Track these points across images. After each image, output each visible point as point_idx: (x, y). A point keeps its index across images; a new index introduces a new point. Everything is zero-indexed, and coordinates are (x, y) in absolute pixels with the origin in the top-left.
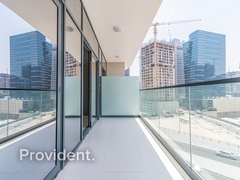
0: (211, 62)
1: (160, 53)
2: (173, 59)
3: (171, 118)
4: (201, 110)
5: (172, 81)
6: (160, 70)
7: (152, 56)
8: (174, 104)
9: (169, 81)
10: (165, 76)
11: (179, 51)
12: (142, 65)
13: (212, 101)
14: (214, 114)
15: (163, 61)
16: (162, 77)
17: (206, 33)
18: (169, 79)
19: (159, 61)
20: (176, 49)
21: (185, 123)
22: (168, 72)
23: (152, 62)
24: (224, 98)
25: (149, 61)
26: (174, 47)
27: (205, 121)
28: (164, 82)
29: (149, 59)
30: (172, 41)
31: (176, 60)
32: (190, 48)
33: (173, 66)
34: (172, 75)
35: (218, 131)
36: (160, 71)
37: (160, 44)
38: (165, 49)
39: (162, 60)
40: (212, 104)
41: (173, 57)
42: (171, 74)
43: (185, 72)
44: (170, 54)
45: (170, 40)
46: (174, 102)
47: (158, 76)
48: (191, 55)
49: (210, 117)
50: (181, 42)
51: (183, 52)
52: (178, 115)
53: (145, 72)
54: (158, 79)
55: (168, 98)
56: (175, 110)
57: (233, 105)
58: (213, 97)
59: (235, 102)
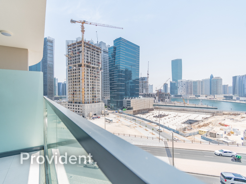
1: (88, 53)
2: (100, 62)
3: (97, 119)
4: (122, 109)
5: (99, 83)
6: (87, 71)
7: (79, 55)
8: (101, 105)
9: (96, 83)
10: (93, 78)
11: (105, 55)
12: (69, 64)
13: (130, 101)
14: (131, 112)
15: (91, 63)
16: (89, 79)
17: (126, 42)
18: (96, 81)
19: (87, 62)
20: (102, 52)
21: (109, 122)
22: (95, 74)
23: (79, 61)
24: (138, 98)
25: (76, 61)
26: (101, 50)
27: (125, 119)
28: (91, 84)
29: (76, 58)
30: (99, 43)
31: (102, 62)
32: (114, 52)
33: (99, 68)
34: (99, 77)
35: (134, 126)
36: (88, 72)
37: (87, 44)
38: (93, 50)
39: (89, 61)
40: (130, 104)
41: (100, 59)
42: (98, 76)
43: (110, 75)
44: (97, 56)
45: (98, 42)
46: (100, 103)
47: (85, 77)
48: (115, 60)
49: (128, 115)
50: (107, 46)
51: (108, 55)
52: (104, 115)
53: (72, 72)
54: (85, 80)
55: (95, 100)
56: (101, 112)
57: (143, 104)
58: (131, 98)
59: (145, 101)
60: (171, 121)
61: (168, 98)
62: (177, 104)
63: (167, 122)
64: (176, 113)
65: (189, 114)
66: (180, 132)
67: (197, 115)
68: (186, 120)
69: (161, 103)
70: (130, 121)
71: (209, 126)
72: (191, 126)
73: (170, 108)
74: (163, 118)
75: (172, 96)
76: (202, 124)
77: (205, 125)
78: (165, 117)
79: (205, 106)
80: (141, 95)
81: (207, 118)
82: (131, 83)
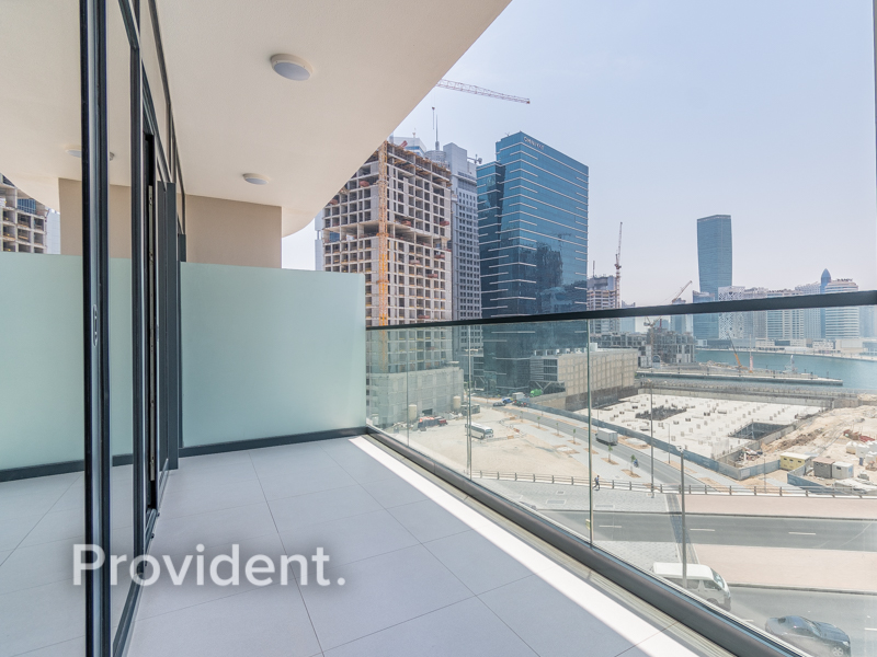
0: (552, 242)
1: (401, 186)
2: (447, 219)
3: (436, 428)
4: (527, 392)
5: (442, 296)
6: (398, 252)
7: (368, 193)
8: (449, 378)
9: (432, 294)
10: (419, 276)
11: (466, 192)
12: (328, 222)
13: (555, 362)
14: (556, 400)
15: (412, 220)
16: (407, 281)
17: (540, 149)
18: (432, 290)
19: (397, 217)
20: (454, 182)
21: (482, 438)
22: (428, 262)
23: (368, 215)
24: (583, 351)
25: (357, 213)
26: (448, 175)
27: (537, 424)
28: (415, 298)
29: (357, 201)
30: (441, 149)
31: (455, 220)
32: (498, 184)
33: (444, 242)
34: (443, 275)
35: (569, 449)
36: (401, 257)
37: (399, 152)
38: (420, 173)
39: (406, 214)
40: (555, 370)
41: (447, 209)
42: (440, 270)
43: (485, 268)
44: (435, 198)
45: (437, 144)
46: (449, 370)
47: (392, 273)
48: (500, 212)
49: (549, 410)
50: (472, 162)
51: (476, 195)
52: (460, 415)
53: (341, 252)
54: (392, 284)
55: (429, 356)
56: (452, 400)
57: (602, 371)
58: (558, 351)
59: (606, 363)
60: (696, 431)
61: (687, 351)
62: (717, 370)
63: (682, 434)
64: (713, 403)
65: (754, 405)
66: (721, 463)
67: (778, 407)
68: (744, 423)
69: (661, 368)
70: (556, 431)
71: (815, 441)
72: (760, 444)
73: (691, 385)
74: (668, 421)
75: (700, 343)
76: (793, 436)
77: (801, 441)
78: (675, 418)
79: (805, 377)
80: (594, 340)
81: (809, 416)
82: (560, 296)
